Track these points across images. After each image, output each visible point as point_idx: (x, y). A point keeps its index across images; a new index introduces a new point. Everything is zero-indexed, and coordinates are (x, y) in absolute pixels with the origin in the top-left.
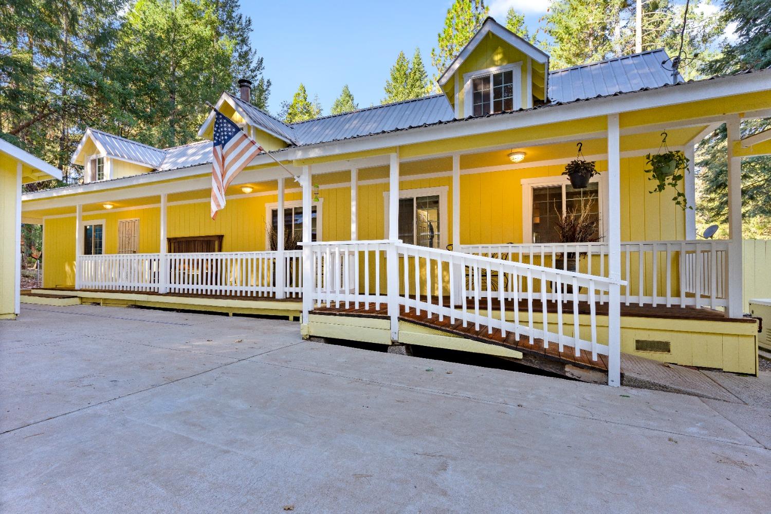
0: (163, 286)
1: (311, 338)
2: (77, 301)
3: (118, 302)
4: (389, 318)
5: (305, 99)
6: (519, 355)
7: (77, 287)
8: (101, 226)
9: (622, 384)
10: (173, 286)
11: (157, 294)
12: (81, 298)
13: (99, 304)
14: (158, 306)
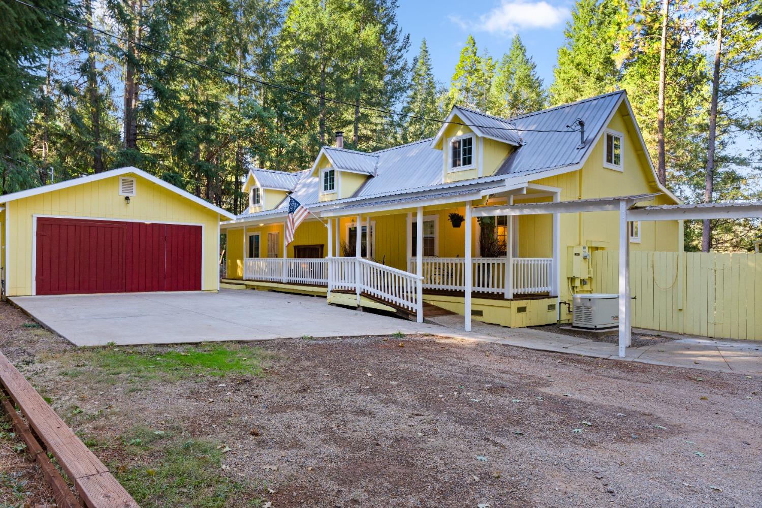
0: (285, 278)
1: (332, 304)
2: (243, 287)
3: (264, 288)
4: (356, 294)
5: (475, 54)
6: (394, 310)
7: (244, 278)
8: (258, 236)
9: (423, 322)
10: (289, 278)
11: (281, 283)
12: (246, 285)
13: (254, 289)
14: (283, 291)
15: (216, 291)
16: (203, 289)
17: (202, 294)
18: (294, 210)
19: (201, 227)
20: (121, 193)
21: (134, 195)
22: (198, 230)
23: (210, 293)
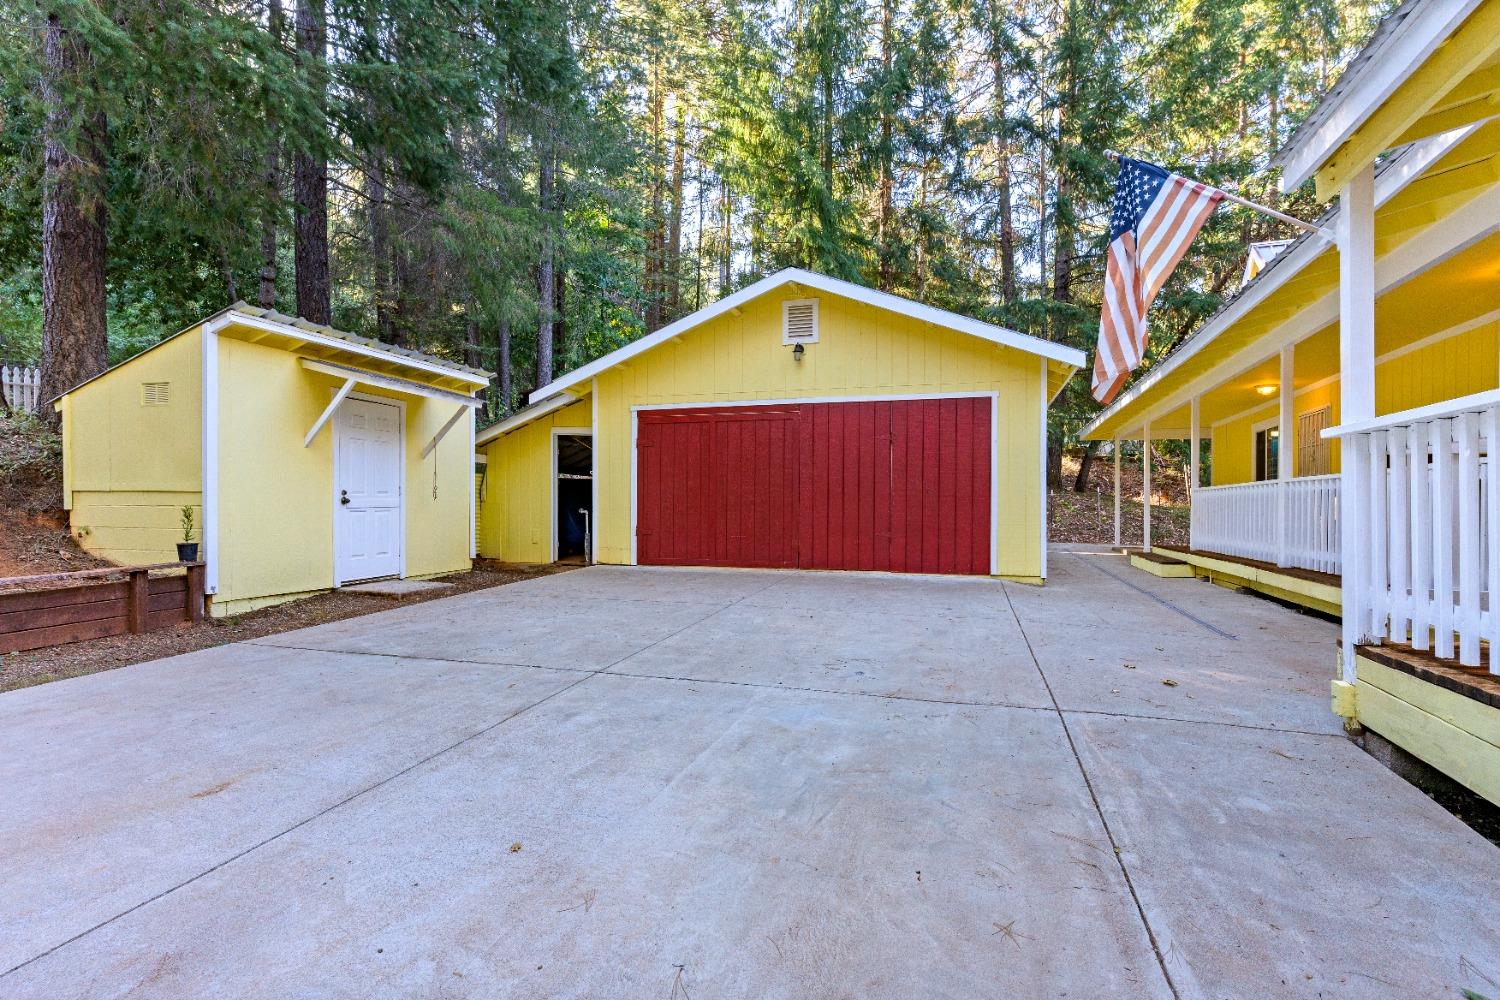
0: (1282, 552)
7: (1192, 547)
10: (1297, 553)
11: (1270, 567)
13: (1208, 580)
14: (1276, 595)
15: (1038, 581)
16: (993, 571)
17: (991, 588)
18: (1138, 218)
19: (988, 400)
20: (786, 341)
21: (815, 338)
22: (980, 409)
23: (1019, 586)
